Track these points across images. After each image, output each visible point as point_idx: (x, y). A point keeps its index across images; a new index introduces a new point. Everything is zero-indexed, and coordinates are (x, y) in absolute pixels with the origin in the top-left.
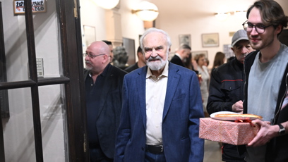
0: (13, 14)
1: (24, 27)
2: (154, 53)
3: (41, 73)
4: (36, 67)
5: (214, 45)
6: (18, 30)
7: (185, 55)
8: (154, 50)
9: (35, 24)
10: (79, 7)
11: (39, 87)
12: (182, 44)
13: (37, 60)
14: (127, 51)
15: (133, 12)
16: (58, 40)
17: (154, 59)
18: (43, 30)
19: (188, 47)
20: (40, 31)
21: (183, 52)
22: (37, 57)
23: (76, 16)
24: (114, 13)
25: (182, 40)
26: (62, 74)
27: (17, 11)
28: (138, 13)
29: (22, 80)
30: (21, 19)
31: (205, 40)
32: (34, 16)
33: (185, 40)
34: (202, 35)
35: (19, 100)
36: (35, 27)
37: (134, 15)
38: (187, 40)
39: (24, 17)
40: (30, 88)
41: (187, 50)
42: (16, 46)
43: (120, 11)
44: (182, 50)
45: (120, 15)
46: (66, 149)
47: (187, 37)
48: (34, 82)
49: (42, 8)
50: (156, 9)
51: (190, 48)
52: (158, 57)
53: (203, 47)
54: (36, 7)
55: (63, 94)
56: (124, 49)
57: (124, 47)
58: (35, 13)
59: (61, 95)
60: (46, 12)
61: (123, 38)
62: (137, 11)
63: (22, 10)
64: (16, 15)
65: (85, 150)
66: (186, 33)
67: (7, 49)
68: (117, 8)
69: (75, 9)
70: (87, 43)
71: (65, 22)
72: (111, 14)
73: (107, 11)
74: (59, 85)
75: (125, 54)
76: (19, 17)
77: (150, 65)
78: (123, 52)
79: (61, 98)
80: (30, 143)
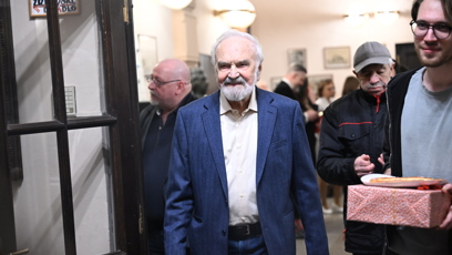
0: (28, 18)
1: (46, 37)
2: (234, 72)
3: (71, 110)
4: (64, 100)
5: (342, 65)
6: (36, 42)
7: (297, 80)
8: (233, 67)
9: (62, 32)
10: (131, 7)
11: (69, 131)
12: (293, 64)
13: (66, 90)
14: (206, 75)
15: (216, 13)
16: (99, 57)
17: (233, 82)
18: (74, 43)
19: (301, 68)
20: (70, 43)
21: (295, 76)
22: (65, 85)
23: (126, 19)
24: (186, 15)
25: (292, 57)
26: (105, 111)
27: (34, 13)
28: (224, 15)
29: (42, 120)
30: (41, 25)
31: (329, 57)
32: (60, 20)
33: (297, 58)
34: (325, 50)
35: (38, 151)
36: (62, 38)
37: (218, 18)
38: (300, 58)
39: (45, 21)
40: (55, 133)
41: (300, 74)
42: (33, 68)
43: (195, 13)
44: (293, 73)
45: (195, 18)
46: (111, 229)
47: (301, 53)
48: (62, 125)
49: (74, 8)
50: (252, 9)
51: (304, 70)
52: (240, 79)
53: (326, 68)
54: (63, 7)
55: (107, 143)
56: (201, 72)
57: (202, 68)
58: (62, 16)
59: (103, 143)
60: (80, 14)
61: (201, 55)
62: (221, 12)
63: (42, 11)
64: (33, 18)
65: (141, 229)
66: (299, 46)
67: (19, 71)
68: (191, 7)
69: (125, 10)
70: (144, 62)
71: (109, 29)
72: (182, 17)
73: (175, 12)
74: (100, 128)
75: (204, 79)
76: (37, 22)
77: (227, 91)
78: (201, 76)
79: (103, 149)
80: (55, 219)
